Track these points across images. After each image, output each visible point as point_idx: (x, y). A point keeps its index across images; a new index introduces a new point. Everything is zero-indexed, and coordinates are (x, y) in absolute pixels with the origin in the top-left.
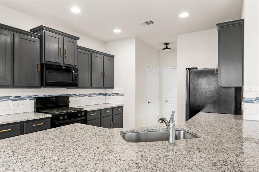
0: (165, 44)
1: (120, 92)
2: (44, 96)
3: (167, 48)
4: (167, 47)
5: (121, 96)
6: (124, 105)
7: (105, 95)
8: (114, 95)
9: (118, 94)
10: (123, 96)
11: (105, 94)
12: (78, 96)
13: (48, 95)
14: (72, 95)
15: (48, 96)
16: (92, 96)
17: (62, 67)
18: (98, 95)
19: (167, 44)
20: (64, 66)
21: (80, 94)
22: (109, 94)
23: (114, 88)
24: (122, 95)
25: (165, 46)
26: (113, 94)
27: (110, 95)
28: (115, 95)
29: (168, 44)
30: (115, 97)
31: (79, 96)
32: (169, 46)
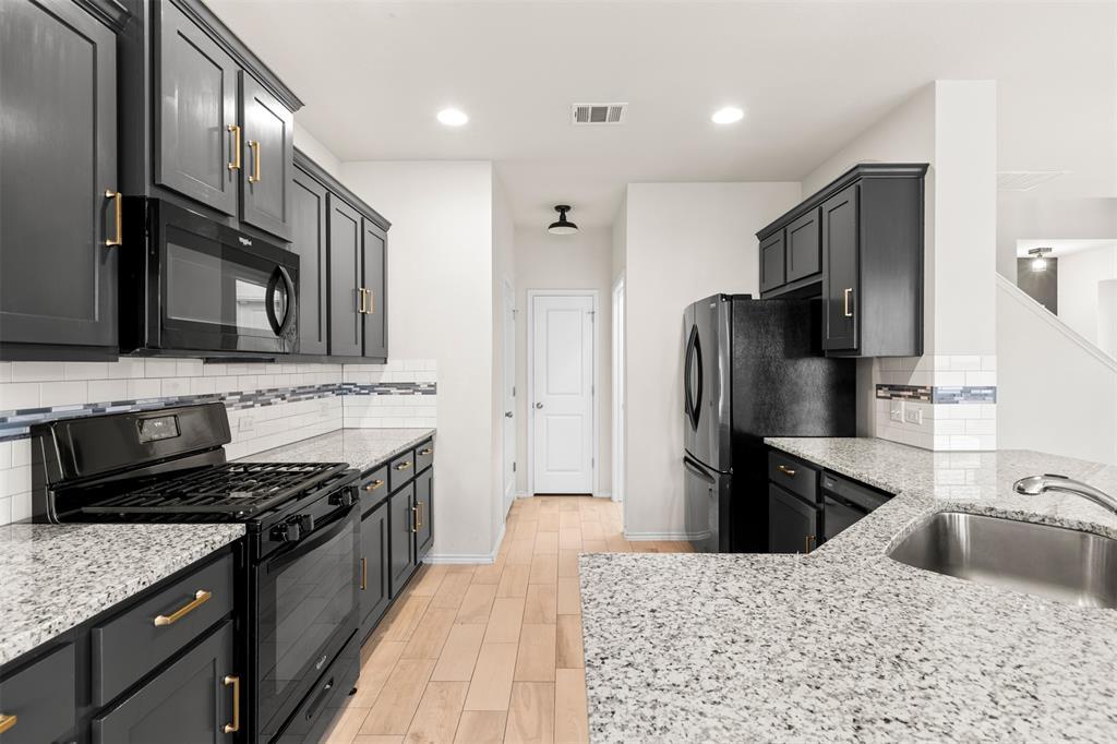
0: (558, 208)
1: (421, 379)
2: (89, 412)
3: (563, 223)
4: (563, 218)
5: (425, 392)
6: (439, 432)
7: (341, 390)
8: (388, 393)
9: (409, 387)
10: (433, 393)
11: (340, 388)
12: (251, 403)
13: (115, 404)
14: (228, 398)
15: (110, 410)
16: (302, 396)
17: (241, 239)
18: (323, 390)
19: (563, 209)
20: (250, 239)
21: (260, 393)
22: (362, 388)
23: (388, 361)
24: (431, 390)
25: (556, 217)
26: (381, 385)
27: (370, 389)
28: (393, 390)
29: (568, 208)
30: (395, 398)
31: (255, 402)
32: (569, 217)
